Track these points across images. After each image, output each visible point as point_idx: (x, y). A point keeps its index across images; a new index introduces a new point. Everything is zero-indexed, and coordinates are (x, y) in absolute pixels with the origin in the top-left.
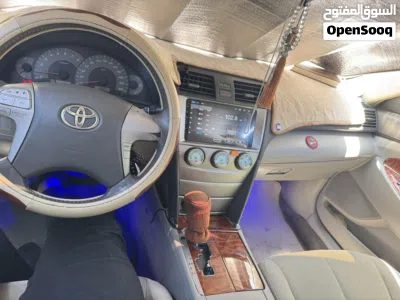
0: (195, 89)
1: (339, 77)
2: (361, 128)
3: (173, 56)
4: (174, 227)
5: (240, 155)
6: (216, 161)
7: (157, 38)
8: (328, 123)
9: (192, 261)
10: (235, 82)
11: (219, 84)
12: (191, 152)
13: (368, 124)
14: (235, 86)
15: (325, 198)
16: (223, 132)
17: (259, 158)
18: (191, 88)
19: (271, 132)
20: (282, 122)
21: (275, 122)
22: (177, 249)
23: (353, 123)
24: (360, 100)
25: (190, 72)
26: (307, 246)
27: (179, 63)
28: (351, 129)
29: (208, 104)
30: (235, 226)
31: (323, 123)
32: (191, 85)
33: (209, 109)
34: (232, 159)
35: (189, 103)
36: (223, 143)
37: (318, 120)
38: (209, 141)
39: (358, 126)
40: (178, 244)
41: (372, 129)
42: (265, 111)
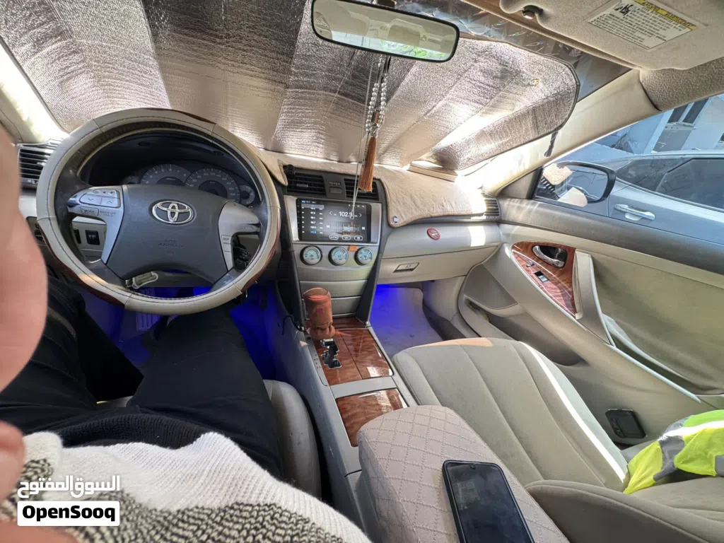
0: (305, 189)
1: (456, 171)
2: (484, 217)
3: (278, 160)
4: (300, 330)
5: (359, 250)
6: (333, 258)
7: (266, 149)
8: (447, 213)
9: (318, 357)
10: (345, 180)
11: (328, 183)
12: (306, 250)
13: (489, 213)
14: (346, 184)
15: (465, 296)
16: (339, 229)
17: (379, 252)
18: (299, 188)
19: (389, 225)
20: (399, 215)
21: (391, 216)
22: (303, 348)
23: (473, 213)
24: (480, 191)
25: (297, 174)
26: (445, 338)
27: (285, 167)
28: (473, 219)
29: (318, 202)
30: (365, 324)
31: (441, 214)
32: (298, 185)
33: (321, 207)
34: (352, 255)
35: (298, 203)
36: (340, 240)
37: (437, 212)
38: (325, 239)
39: (481, 215)
40: (303, 344)
41: (495, 217)
42: (380, 205)
